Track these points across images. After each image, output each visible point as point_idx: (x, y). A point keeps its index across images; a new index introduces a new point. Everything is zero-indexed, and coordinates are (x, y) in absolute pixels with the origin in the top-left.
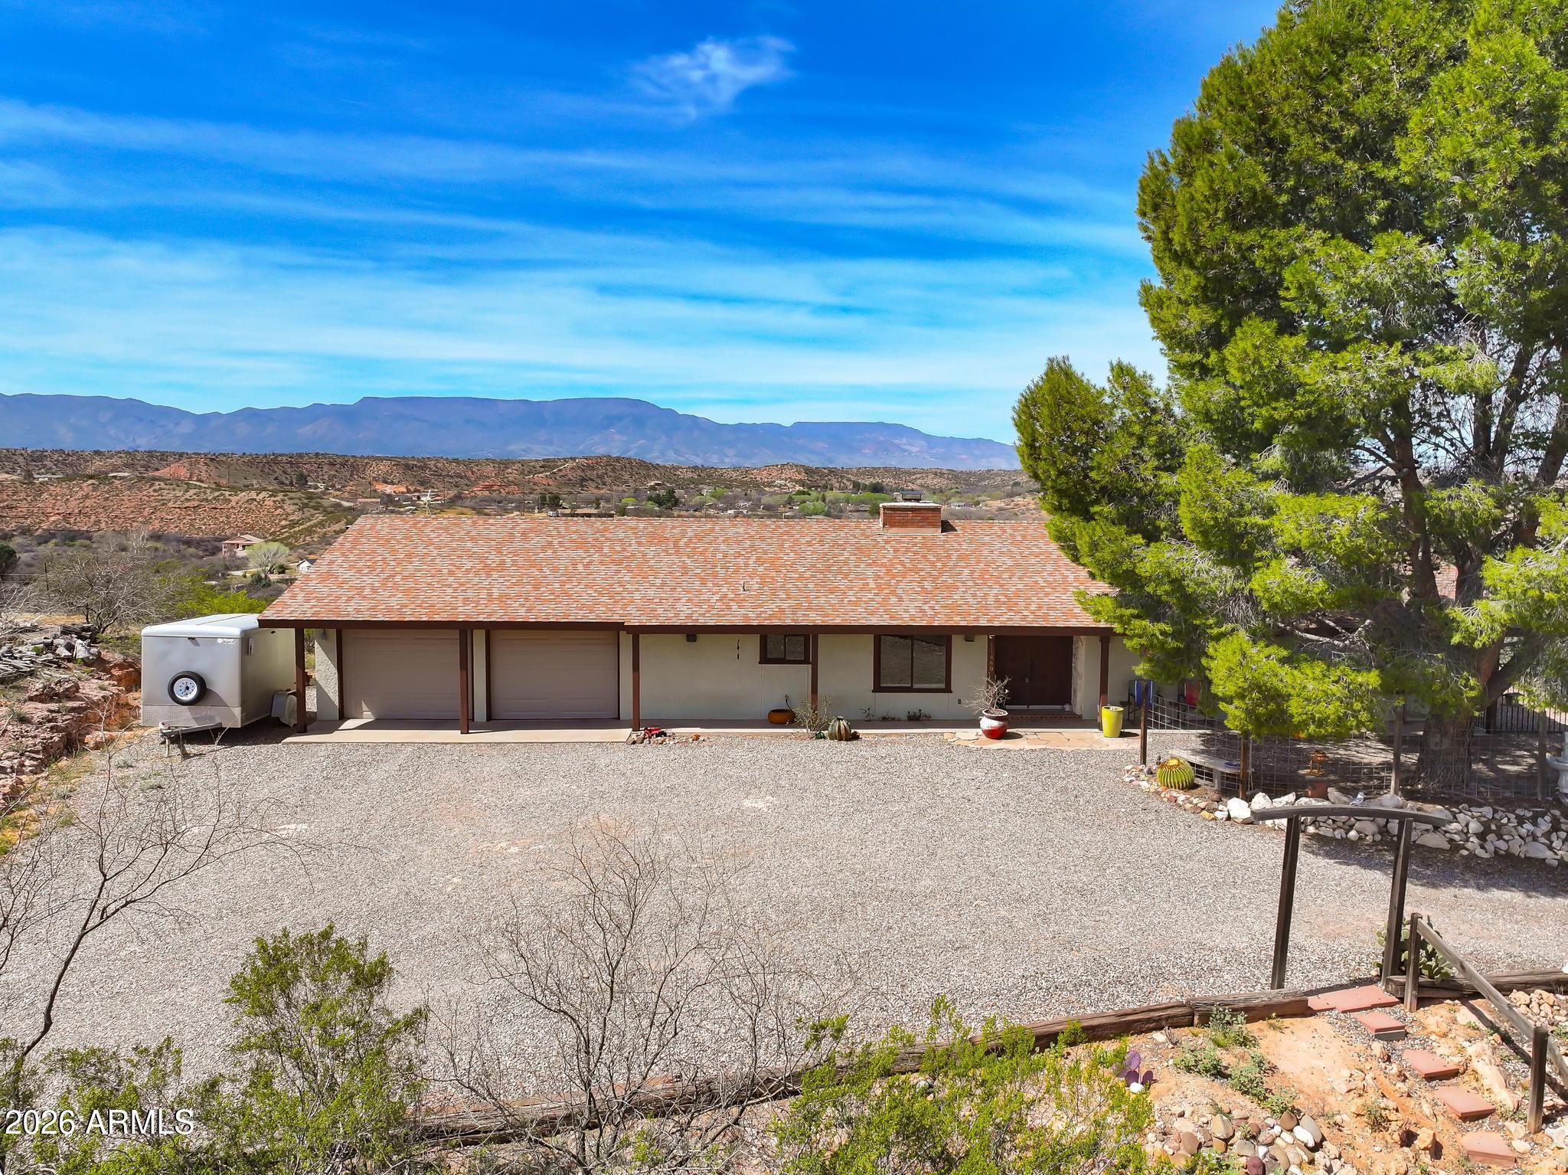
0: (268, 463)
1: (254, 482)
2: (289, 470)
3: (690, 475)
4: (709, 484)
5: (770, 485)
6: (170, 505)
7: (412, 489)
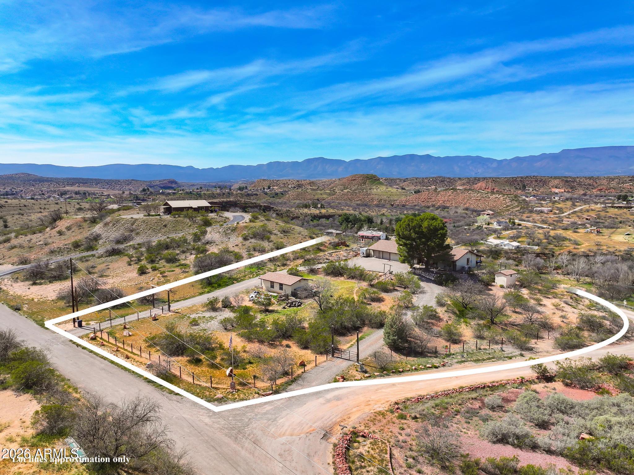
0: (513, 181)
1: (507, 188)
2: (520, 184)
6: (472, 198)
7: (566, 190)
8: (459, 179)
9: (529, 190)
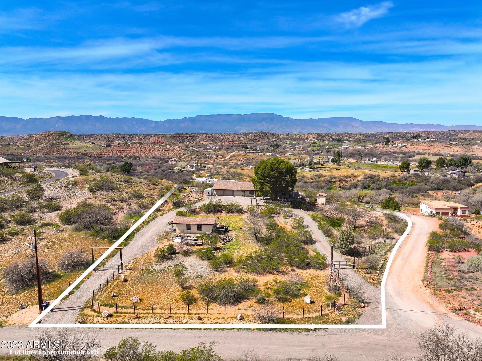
0: (175, 136)
3: (284, 137)
4: (289, 140)
5: (307, 140)
6: (156, 150)
7: (210, 143)
8: (136, 135)
9: (187, 143)
